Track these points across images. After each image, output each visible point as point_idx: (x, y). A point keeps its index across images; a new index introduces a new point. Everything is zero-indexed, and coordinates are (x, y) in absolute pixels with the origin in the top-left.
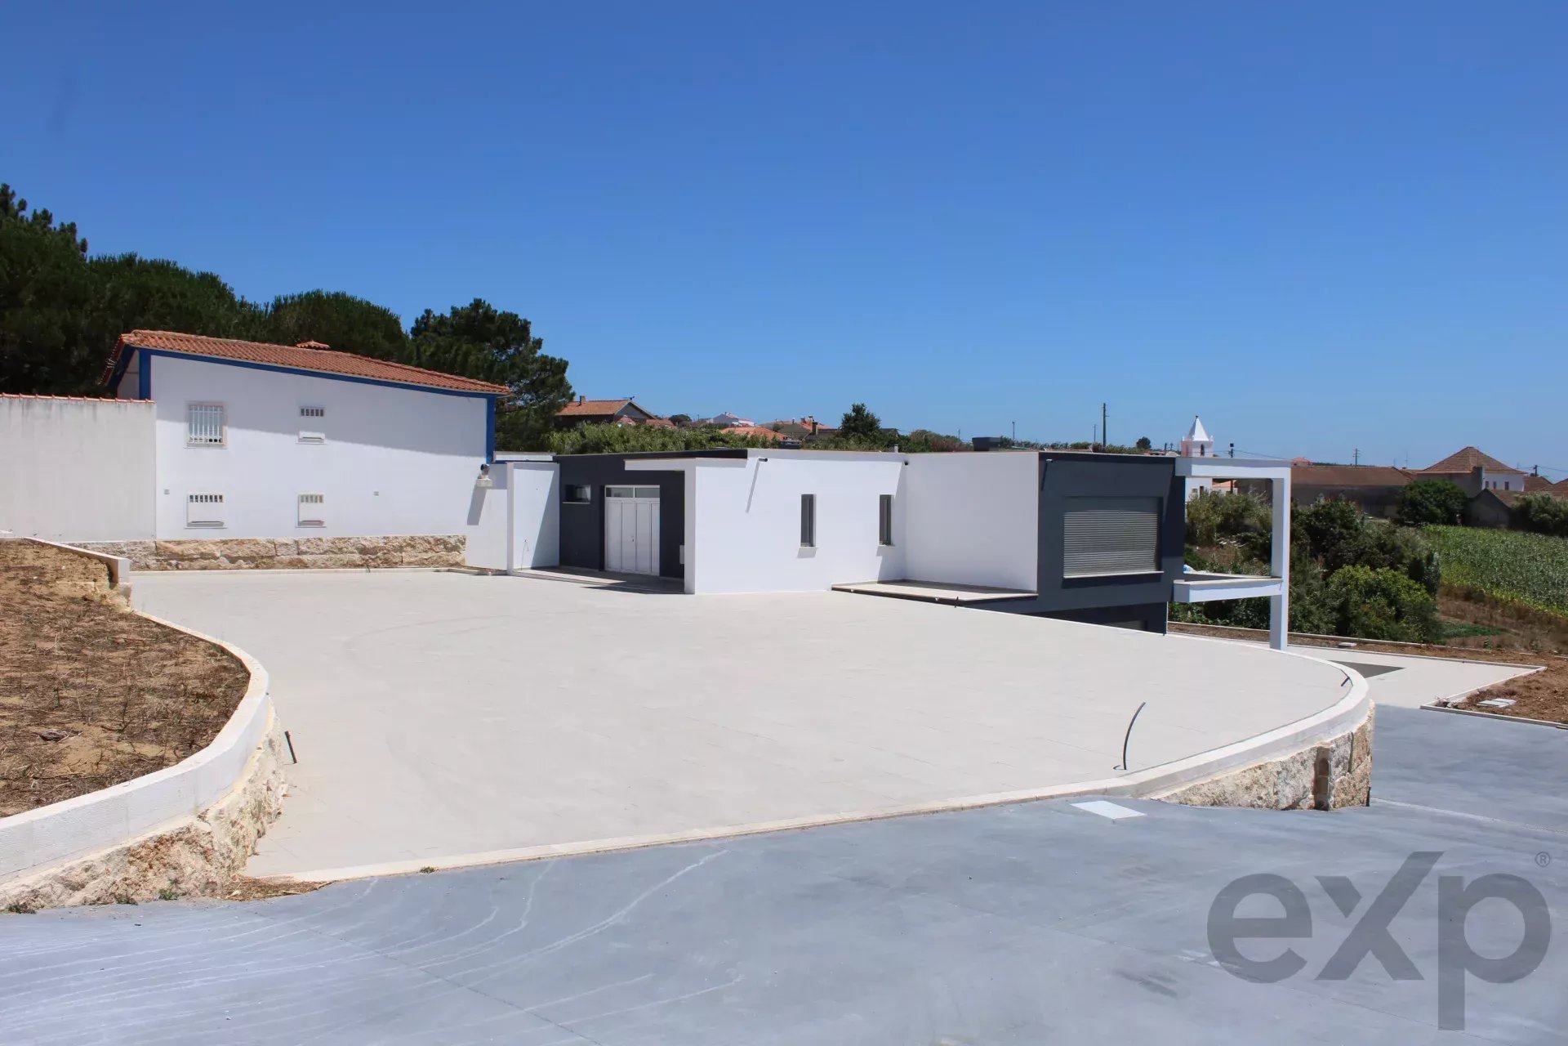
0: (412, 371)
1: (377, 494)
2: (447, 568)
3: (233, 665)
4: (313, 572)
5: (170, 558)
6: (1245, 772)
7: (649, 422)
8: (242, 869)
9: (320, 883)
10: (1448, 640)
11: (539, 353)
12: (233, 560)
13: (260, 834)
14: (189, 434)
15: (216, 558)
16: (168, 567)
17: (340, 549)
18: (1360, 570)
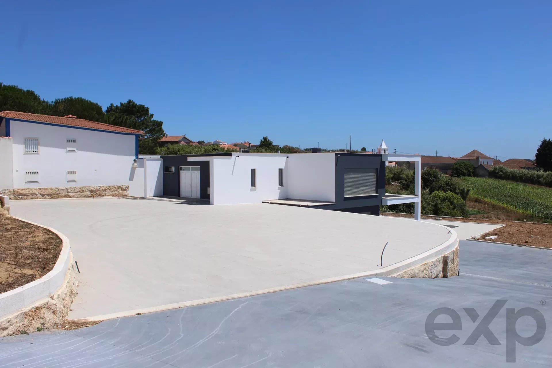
0: (108, 126)
1: (96, 170)
2: (122, 197)
3: (54, 237)
4: (73, 199)
5: (19, 195)
6: (421, 265)
7: (191, 144)
8: (67, 316)
9: (98, 321)
10: (470, 216)
11: (152, 119)
12: (43, 195)
13: (72, 302)
14: (25, 148)
15: (36, 195)
16: (19, 199)
17: (83, 191)
18: (440, 193)
